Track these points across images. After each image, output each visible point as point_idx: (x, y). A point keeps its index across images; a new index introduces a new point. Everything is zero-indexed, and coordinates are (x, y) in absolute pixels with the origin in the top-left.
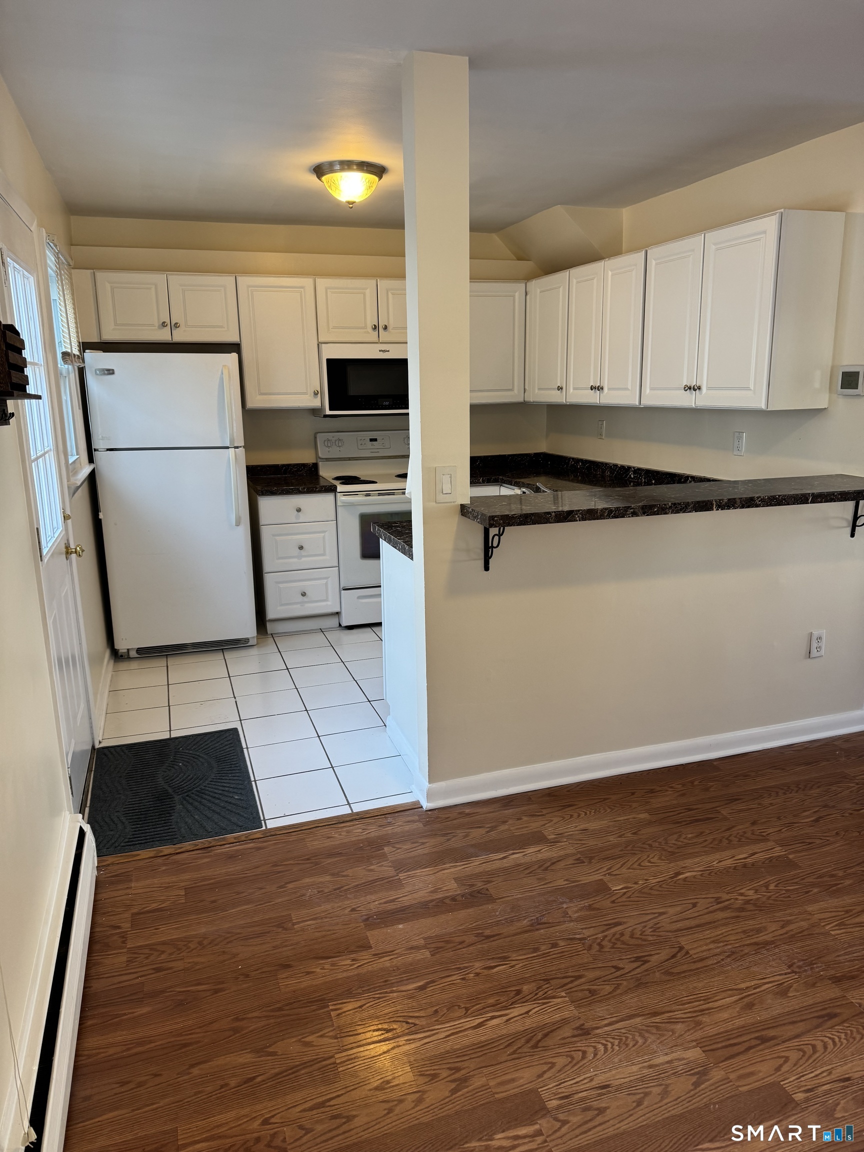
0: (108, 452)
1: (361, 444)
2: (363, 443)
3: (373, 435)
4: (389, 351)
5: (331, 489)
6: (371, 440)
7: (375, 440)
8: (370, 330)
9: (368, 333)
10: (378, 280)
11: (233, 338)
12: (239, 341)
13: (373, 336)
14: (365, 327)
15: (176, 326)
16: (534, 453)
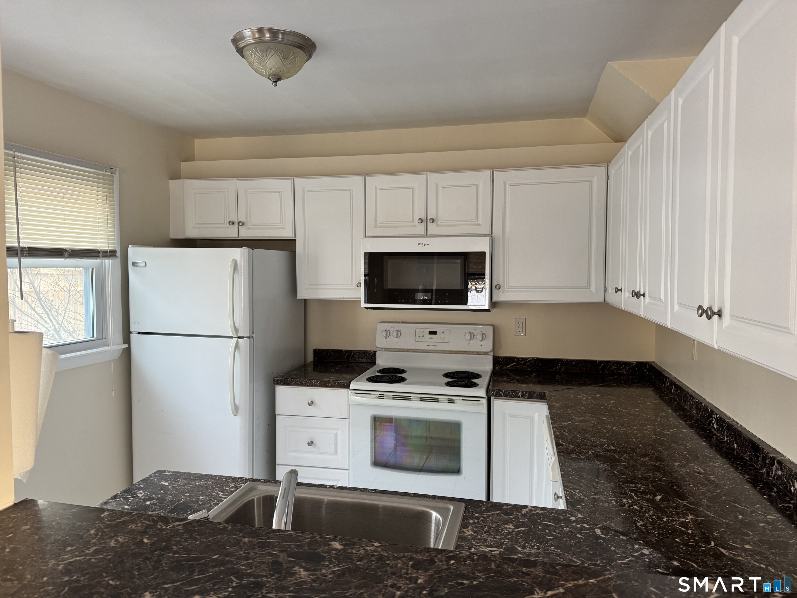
0: (138, 335)
1: (419, 337)
2: (421, 336)
3: (433, 328)
4: (428, 244)
5: (344, 384)
6: (431, 333)
7: (435, 333)
8: (417, 223)
9: (415, 226)
10: (428, 174)
11: (287, 234)
12: (294, 237)
13: (421, 229)
14: (413, 220)
15: (242, 224)
16: (637, 362)
